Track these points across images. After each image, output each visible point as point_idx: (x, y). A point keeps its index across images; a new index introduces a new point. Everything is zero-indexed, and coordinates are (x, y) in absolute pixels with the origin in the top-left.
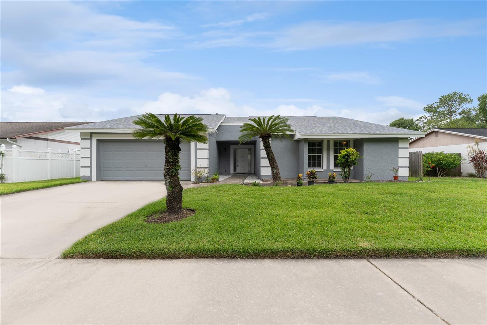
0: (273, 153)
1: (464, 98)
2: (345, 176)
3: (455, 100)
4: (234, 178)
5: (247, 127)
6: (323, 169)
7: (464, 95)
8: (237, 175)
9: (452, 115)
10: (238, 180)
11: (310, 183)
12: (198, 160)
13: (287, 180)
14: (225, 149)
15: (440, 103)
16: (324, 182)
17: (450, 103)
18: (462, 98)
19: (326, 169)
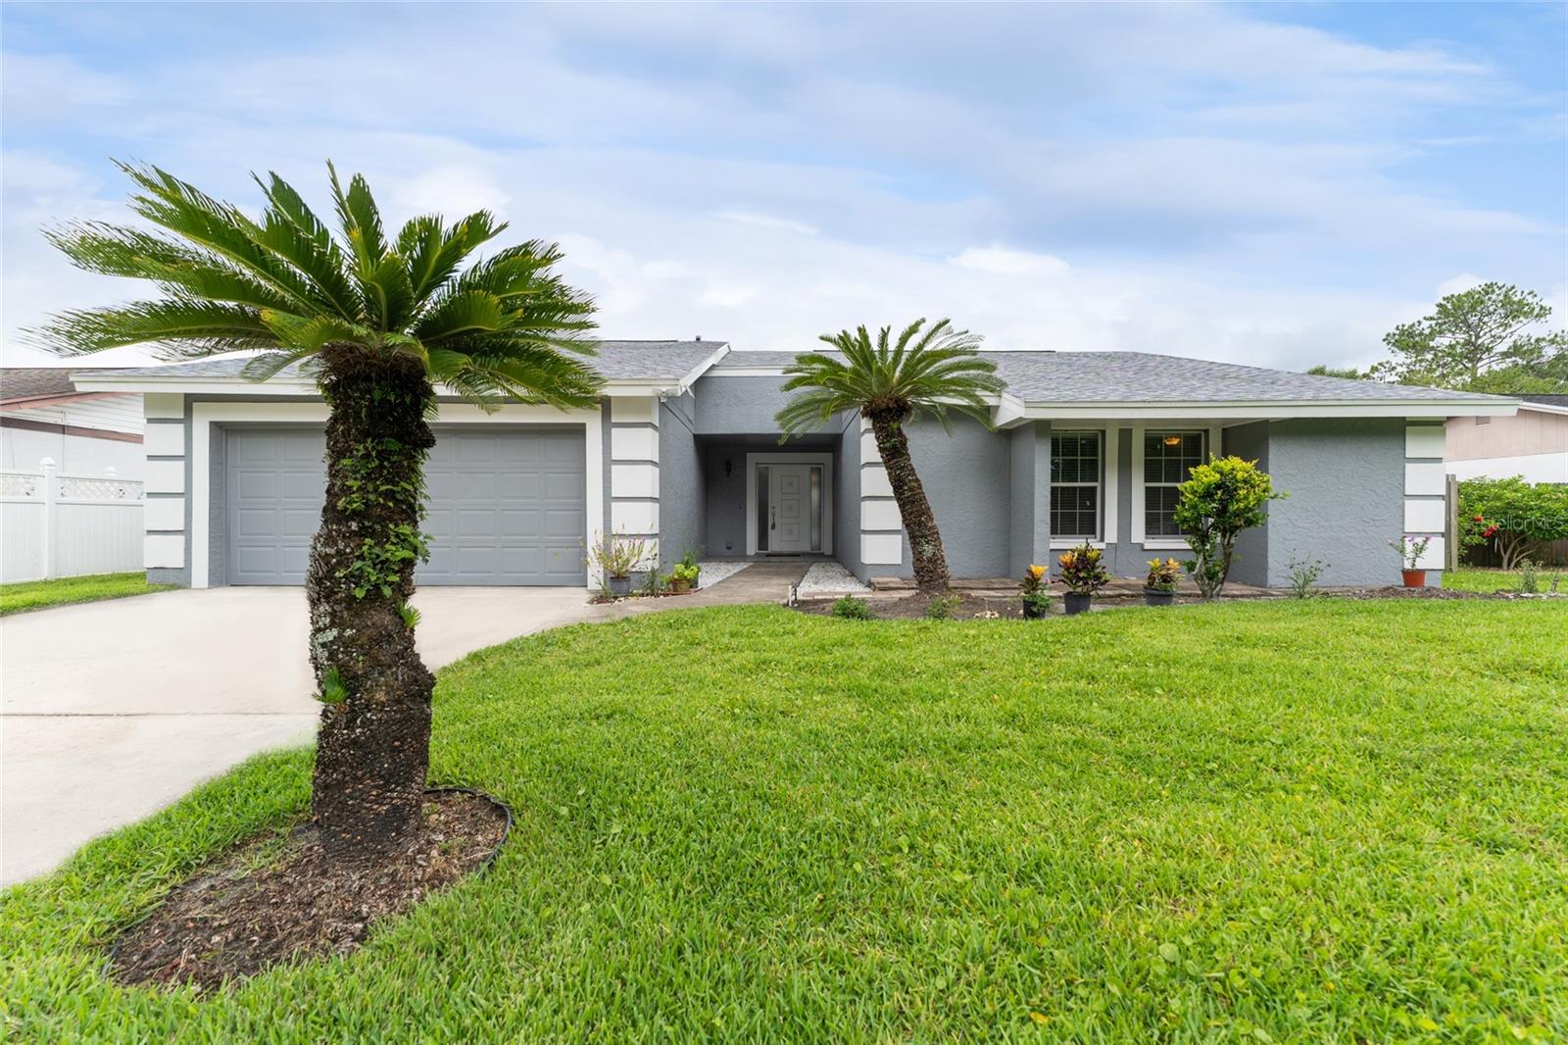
0: (919, 477)
1: (1520, 301)
2: (1208, 572)
3: (1491, 309)
4: (759, 573)
5: (810, 368)
6: (1102, 540)
7: (1519, 293)
8: (770, 561)
9: (1481, 359)
10: (775, 581)
11: (1076, 604)
12: (614, 505)
13: (967, 584)
14: (728, 467)
15: (1439, 318)
16: (1119, 596)
17: (1473, 320)
18: (1514, 303)
19: (1115, 541)
